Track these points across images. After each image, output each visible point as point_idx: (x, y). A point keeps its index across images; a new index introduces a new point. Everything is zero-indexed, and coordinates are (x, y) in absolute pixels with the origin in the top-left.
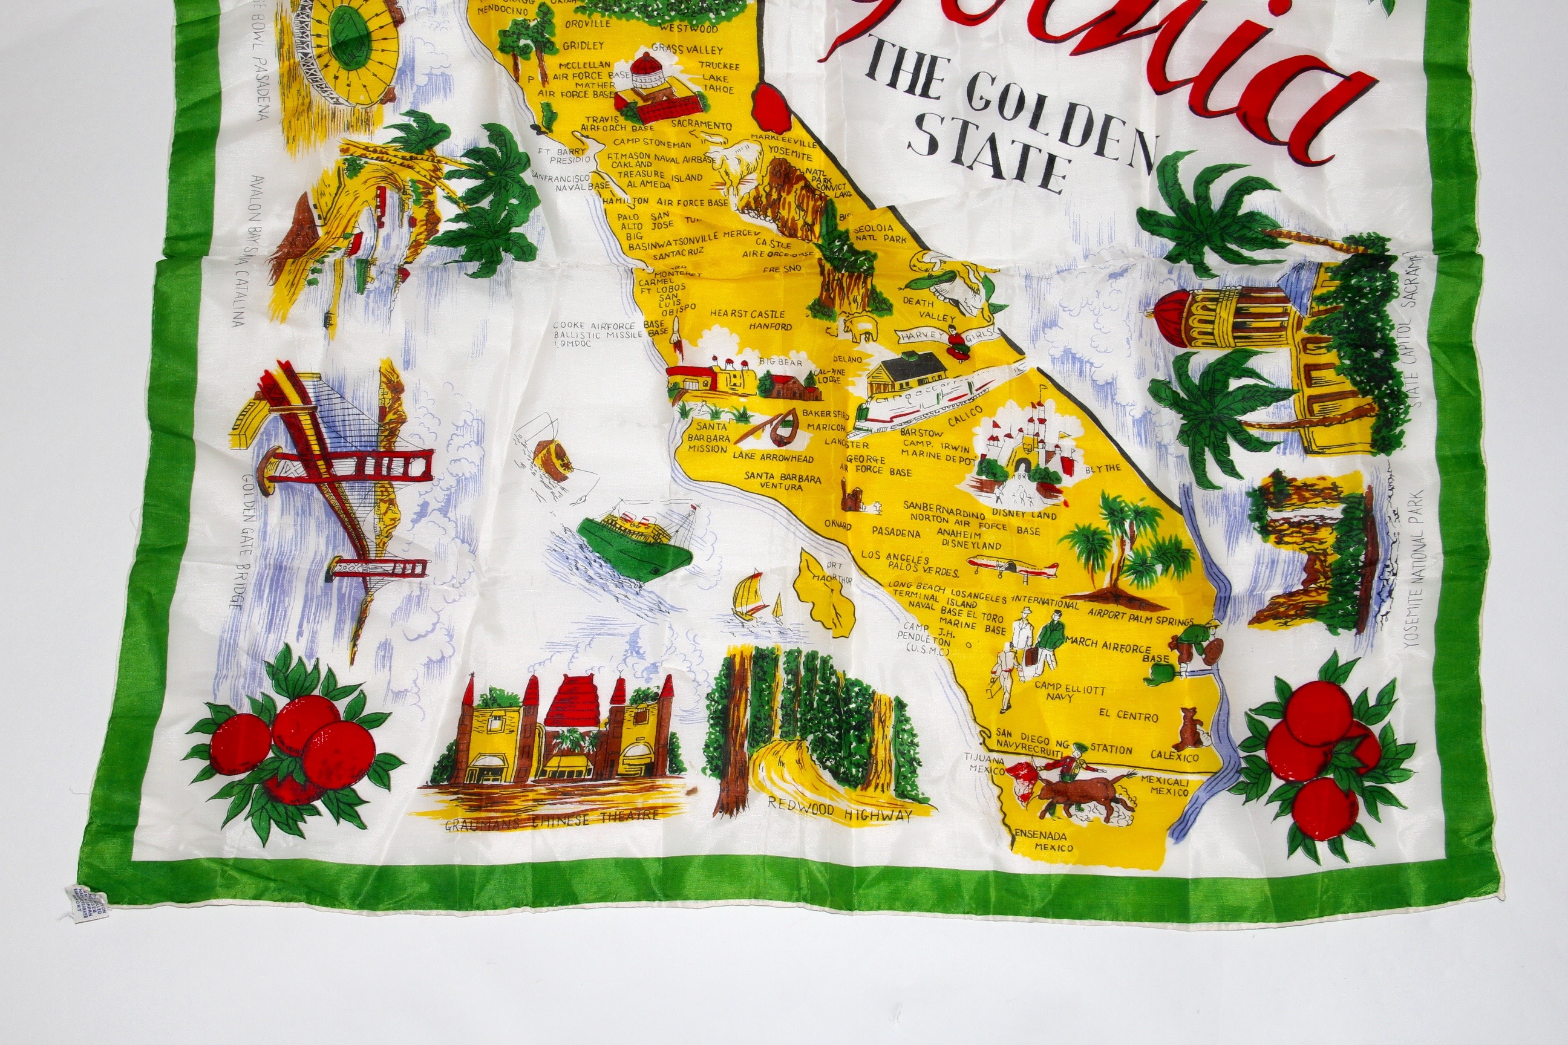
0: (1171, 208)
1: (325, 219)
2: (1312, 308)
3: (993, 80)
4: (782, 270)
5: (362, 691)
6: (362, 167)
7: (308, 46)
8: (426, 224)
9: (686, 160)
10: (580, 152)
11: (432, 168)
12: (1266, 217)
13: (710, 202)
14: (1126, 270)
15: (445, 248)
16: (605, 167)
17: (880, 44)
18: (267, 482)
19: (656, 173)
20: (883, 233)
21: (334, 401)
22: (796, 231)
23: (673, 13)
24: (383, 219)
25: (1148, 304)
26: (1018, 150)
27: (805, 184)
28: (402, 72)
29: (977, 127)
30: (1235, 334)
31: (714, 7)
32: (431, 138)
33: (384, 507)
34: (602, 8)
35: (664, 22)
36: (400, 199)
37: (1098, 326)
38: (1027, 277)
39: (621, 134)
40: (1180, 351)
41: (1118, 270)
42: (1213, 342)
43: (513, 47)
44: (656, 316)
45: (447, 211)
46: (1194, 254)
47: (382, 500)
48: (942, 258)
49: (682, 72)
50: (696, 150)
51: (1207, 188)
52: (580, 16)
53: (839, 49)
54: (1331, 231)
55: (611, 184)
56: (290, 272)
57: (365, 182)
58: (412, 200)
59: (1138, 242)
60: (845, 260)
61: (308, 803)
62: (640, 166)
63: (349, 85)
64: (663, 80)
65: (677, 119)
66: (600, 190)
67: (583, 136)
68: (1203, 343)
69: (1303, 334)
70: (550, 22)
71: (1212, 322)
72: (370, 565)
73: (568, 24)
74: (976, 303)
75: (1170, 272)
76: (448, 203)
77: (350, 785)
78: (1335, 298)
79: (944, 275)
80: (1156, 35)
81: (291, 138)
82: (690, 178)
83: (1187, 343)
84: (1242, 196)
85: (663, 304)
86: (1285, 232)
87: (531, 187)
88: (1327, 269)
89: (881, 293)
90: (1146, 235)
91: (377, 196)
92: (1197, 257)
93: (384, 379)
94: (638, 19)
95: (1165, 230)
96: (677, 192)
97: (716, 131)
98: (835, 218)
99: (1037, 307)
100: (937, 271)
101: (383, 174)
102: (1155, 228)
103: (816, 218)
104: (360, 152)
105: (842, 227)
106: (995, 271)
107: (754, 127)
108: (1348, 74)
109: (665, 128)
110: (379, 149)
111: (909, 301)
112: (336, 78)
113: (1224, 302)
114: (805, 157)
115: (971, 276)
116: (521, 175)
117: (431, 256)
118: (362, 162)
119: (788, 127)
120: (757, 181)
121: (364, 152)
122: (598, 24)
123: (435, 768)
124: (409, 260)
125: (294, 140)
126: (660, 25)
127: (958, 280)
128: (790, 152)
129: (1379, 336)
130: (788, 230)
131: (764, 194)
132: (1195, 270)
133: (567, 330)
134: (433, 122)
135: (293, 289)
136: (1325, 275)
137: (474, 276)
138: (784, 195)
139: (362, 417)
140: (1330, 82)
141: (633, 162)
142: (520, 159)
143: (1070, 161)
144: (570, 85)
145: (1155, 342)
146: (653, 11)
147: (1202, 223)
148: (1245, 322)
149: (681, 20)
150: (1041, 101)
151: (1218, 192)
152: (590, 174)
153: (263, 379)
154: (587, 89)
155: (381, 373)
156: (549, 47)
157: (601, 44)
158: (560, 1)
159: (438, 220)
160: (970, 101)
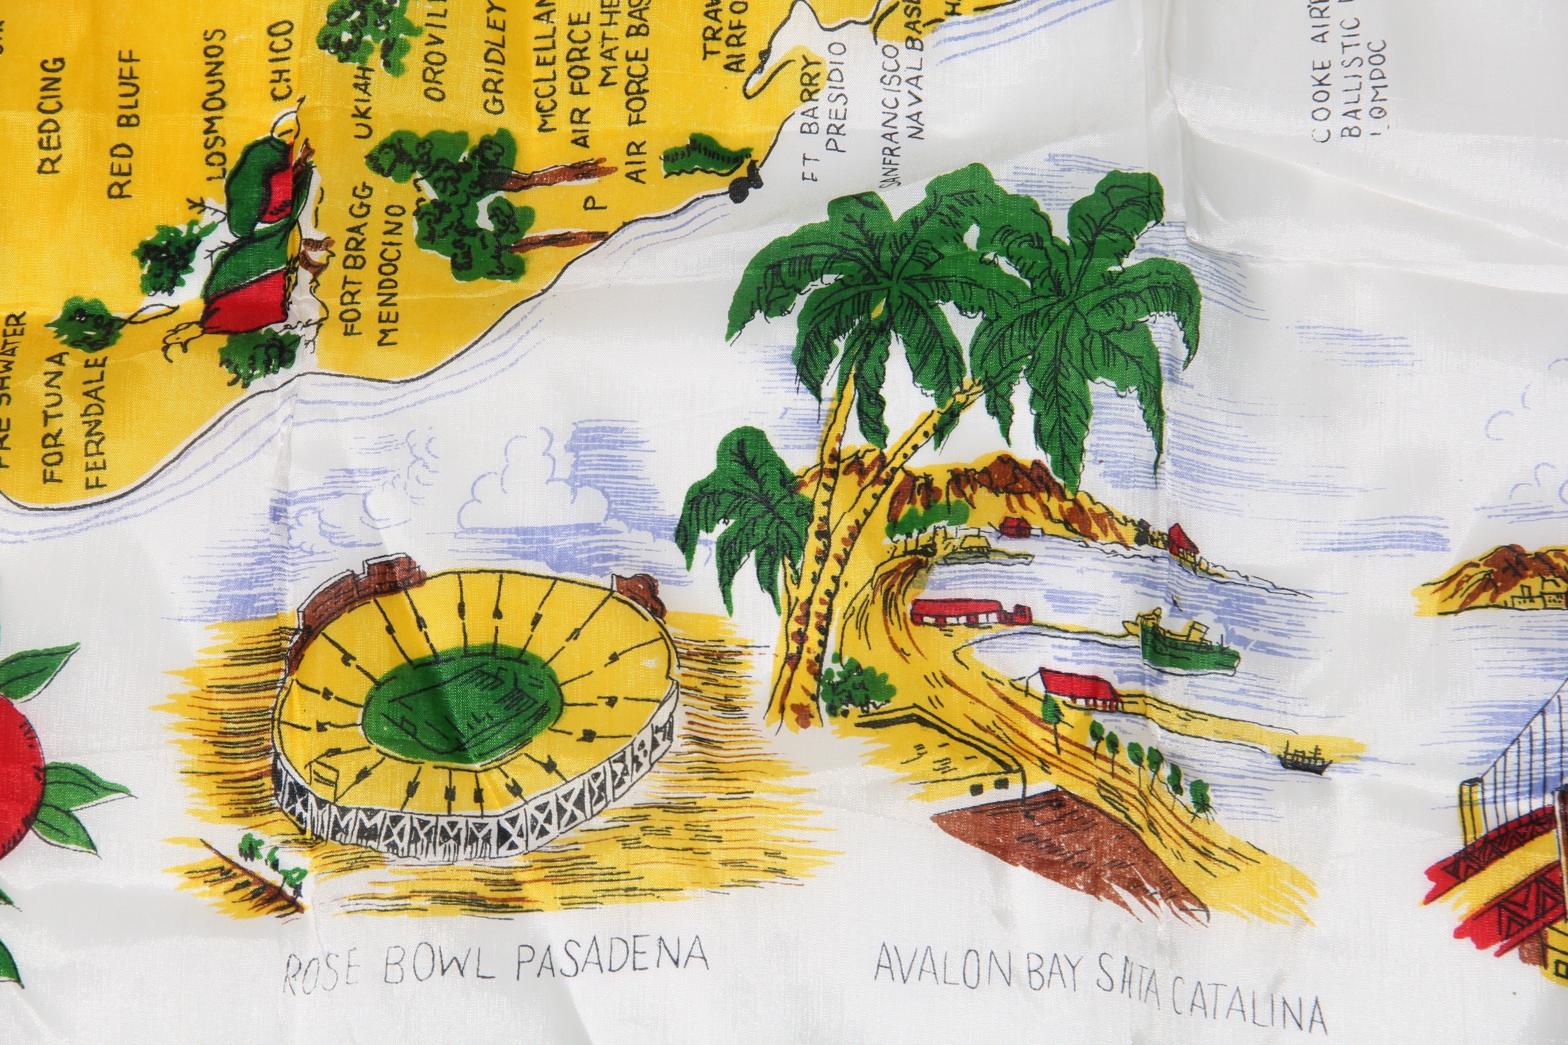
1: (1008, 770)
6: (855, 667)
7: (481, 827)
8: (1019, 494)
10: (812, 70)
11: (854, 477)
15: (1089, 442)
21: (1554, 734)
24: (1009, 608)
28: (565, 558)
32: (761, 484)
36: (947, 561)
43: (500, 248)
45: (976, 438)
52: (413, 61)
56: (1179, 856)
57: (901, 652)
58: (951, 530)
63: (612, 701)
66: (922, 21)
67: (760, 68)
70: (426, 144)
73: (434, 92)
76: (956, 436)
81: (770, 862)
87: (931, 190)
91: (940, 624)
93: (1484, 598)
101: (874, 609)
104: (803, 678)
110: (794, 627)
112: (589, 736)
116: (896, 215)
118: (837, 668)
121: (803, 665)
124: (1131, 534)
125: (775, 854)
133: (1337, 104)
134: (713, 476)
135: (1218, 854)
142: (849, 220)
144: (606, 103)
152: (882, 42)
153: (1482, 943)
154: (619, 55)
155: (1464, 608)
156: (497, 155)
157: (493, 7)
158: (364, 115)
159: (1005, 461)
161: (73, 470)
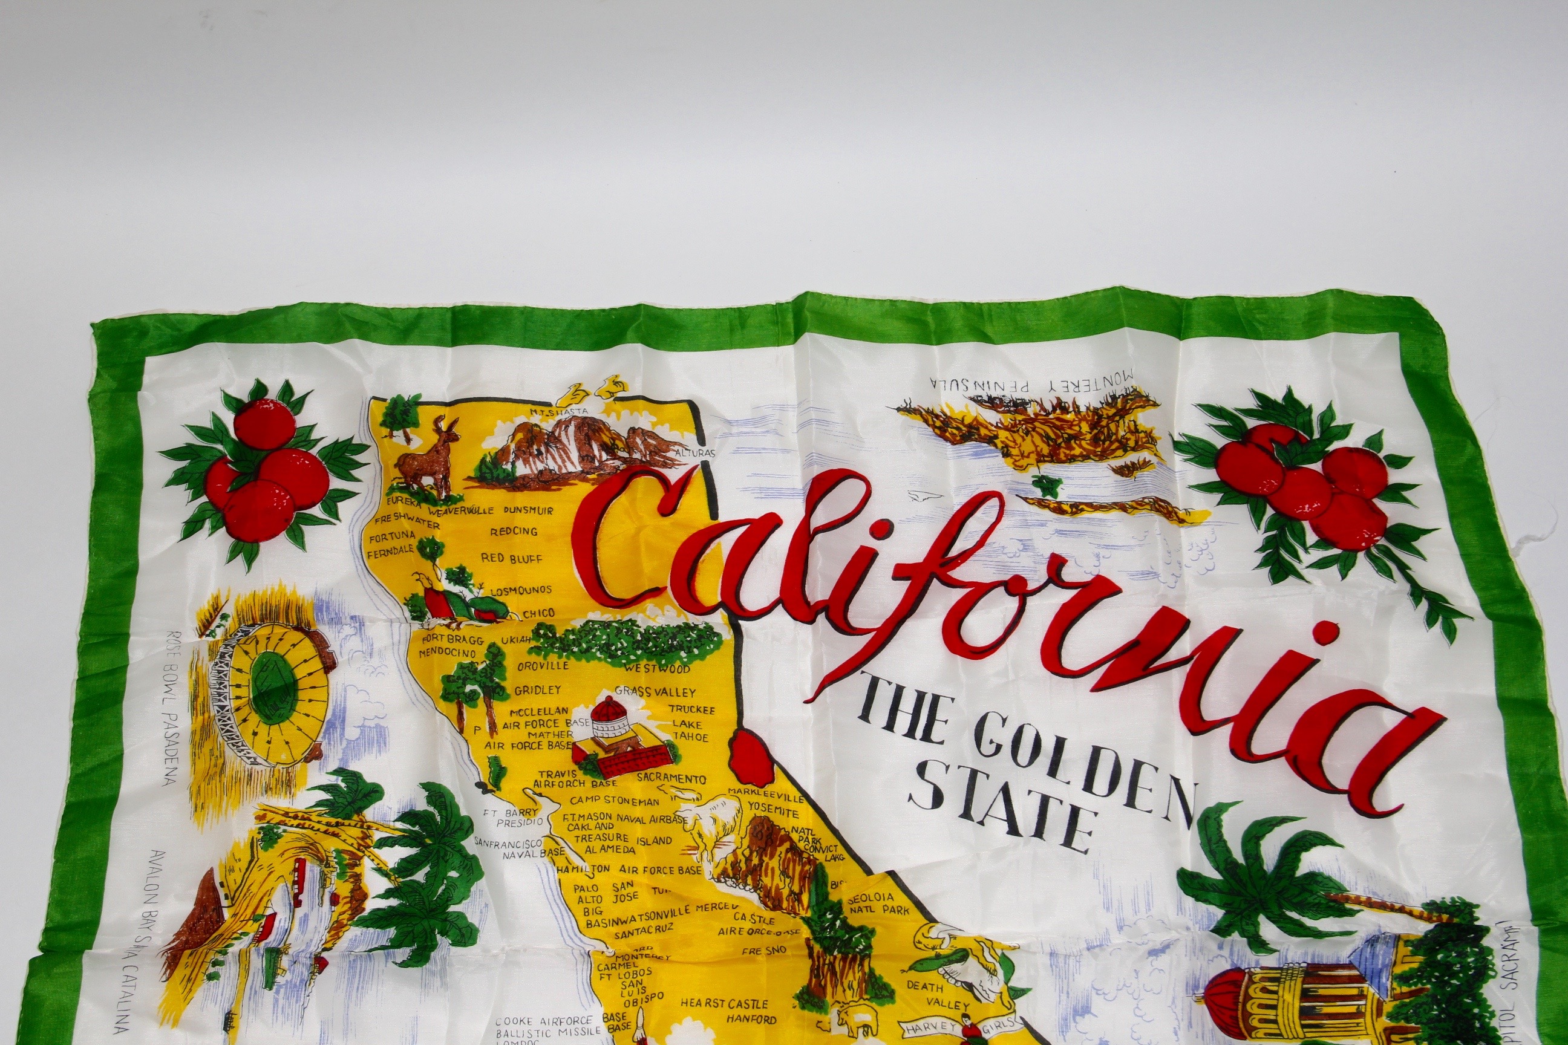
0: (1217, 869)
1: (232, 899)
2: (1393, 989)
3: (1004, 720)
4: (764, 951)
6: (279, 836)
7: (225, 698)
8: (350, 902)
9: (653, 820)
10: (532, 813)
11: (361, 835)
12: (1329, 879)
13: (681, 869)
14: (1168, 946)
15: (371, 930)
16: (560, 830)
17: (874, 682)
19: (619, 836)
20: (882, 903)
22: (780, 901)
23: (639, 652)
24: (301, 897)
25: (1196, 987)
26: (1035, 801)
27: (791, 846)
28: (331, 725)
29: (988, 776)
30: (1303, 1022)
31: (685, 644)
32: (359, 800)
34: (559, 648)
35: (630, 662)
36: (322, 873)
37: (1138, 1012)
38: (1052, 954)
39: (578, 791)
41: (1158, 946)
42: (1277, 1031)
43: (458, 694)
44: (617, 1008)
45: (375, 884)
46: (1247, 924)
48: (951, 932)
49: (649, 718)
50: (665, 808)
51: (1258, 845)
52: (534, 658)
53: (827, 690)
54: (1407, 894)
55: (567, 850)
56: (187, 966)
57: (283, 854)
58: (335, 873)
59: (1180, 909)
60: (838, 938)
62: (601, 829)
63: (269, 742)
64: (627, 728)
65: (643, 772)
66: (554, 857)
67: (535, 794)
68: (1265, 1034)
69: (1385, 1022)
70: (500, 665)
71: (1274, 1007)
73: (521, 667)
74: (994, 986)
75: (1220, 947)
76: (377, 876)
78: (1420, 978)
79: (954, 953)
80: (1188, 668)
81: (200, 805)
82: (658, 841)
83: (1246, 1034)
84: (1299, 853)
85: (625, 992)
86: (1353, 897)
87: (474, 857)
88: (1407, 942)
89: (881, 977)
90: (1189, 901)
91: (295, 870)
92: (1251, 928)
94: (599, 659)
95: (1212, 896)
96: (643, 858)
97: (688, 785)
98: (827, 886)
99: (1065, 992)
100: (946, 949)
101: (303, 844)
102: (1199, 892)
103: (804, 885)
104: (278, 819)
105: (834, 897)
106: (1014, 948)
107: (732, 781)
108: (1410, 710)
109: (630, 784)
110: (300, 815)
111: (915, 986)
112: (255, 734)
113: (1288, 983)
114: (791, 813)
115: (986, 954)
116: (463, 843)
117: (354, 941)
118: (280, 831)
119: (771, 780)
120: (736, 843)
121: (283, 818)
122: (555, 666)
124: (328, 945)
125: (203, 808)
126: (625, 665)
127: (971, 960)
128: (773, 808)
129: (1477, 1025)
130: (772, 900)
131: (743, 860)
132: (1250, 945)
133: (511, 1028)
134: (364, 781)
135: (189, 985)
136: (1405, 950)
137: (403, 964)
138: (766, 859)
140: (1390, 720)
141: (592, 824)
142: (462, 824)
143: (1096, 814)
144: (521, 735)
145: (1208, 1035)
146: (617, 650)
147: (1254, 886)
148: (1314, 1007)
149: (649, 660)
150: (1060, 743)
151: (1271, 848)
152: (543, 839)
154: (541, 739)
156: (498, 693)
157: (558, 688)
158: (511, 641)
159: (365, 896)
160: (978, 744)
161: (375, 546)
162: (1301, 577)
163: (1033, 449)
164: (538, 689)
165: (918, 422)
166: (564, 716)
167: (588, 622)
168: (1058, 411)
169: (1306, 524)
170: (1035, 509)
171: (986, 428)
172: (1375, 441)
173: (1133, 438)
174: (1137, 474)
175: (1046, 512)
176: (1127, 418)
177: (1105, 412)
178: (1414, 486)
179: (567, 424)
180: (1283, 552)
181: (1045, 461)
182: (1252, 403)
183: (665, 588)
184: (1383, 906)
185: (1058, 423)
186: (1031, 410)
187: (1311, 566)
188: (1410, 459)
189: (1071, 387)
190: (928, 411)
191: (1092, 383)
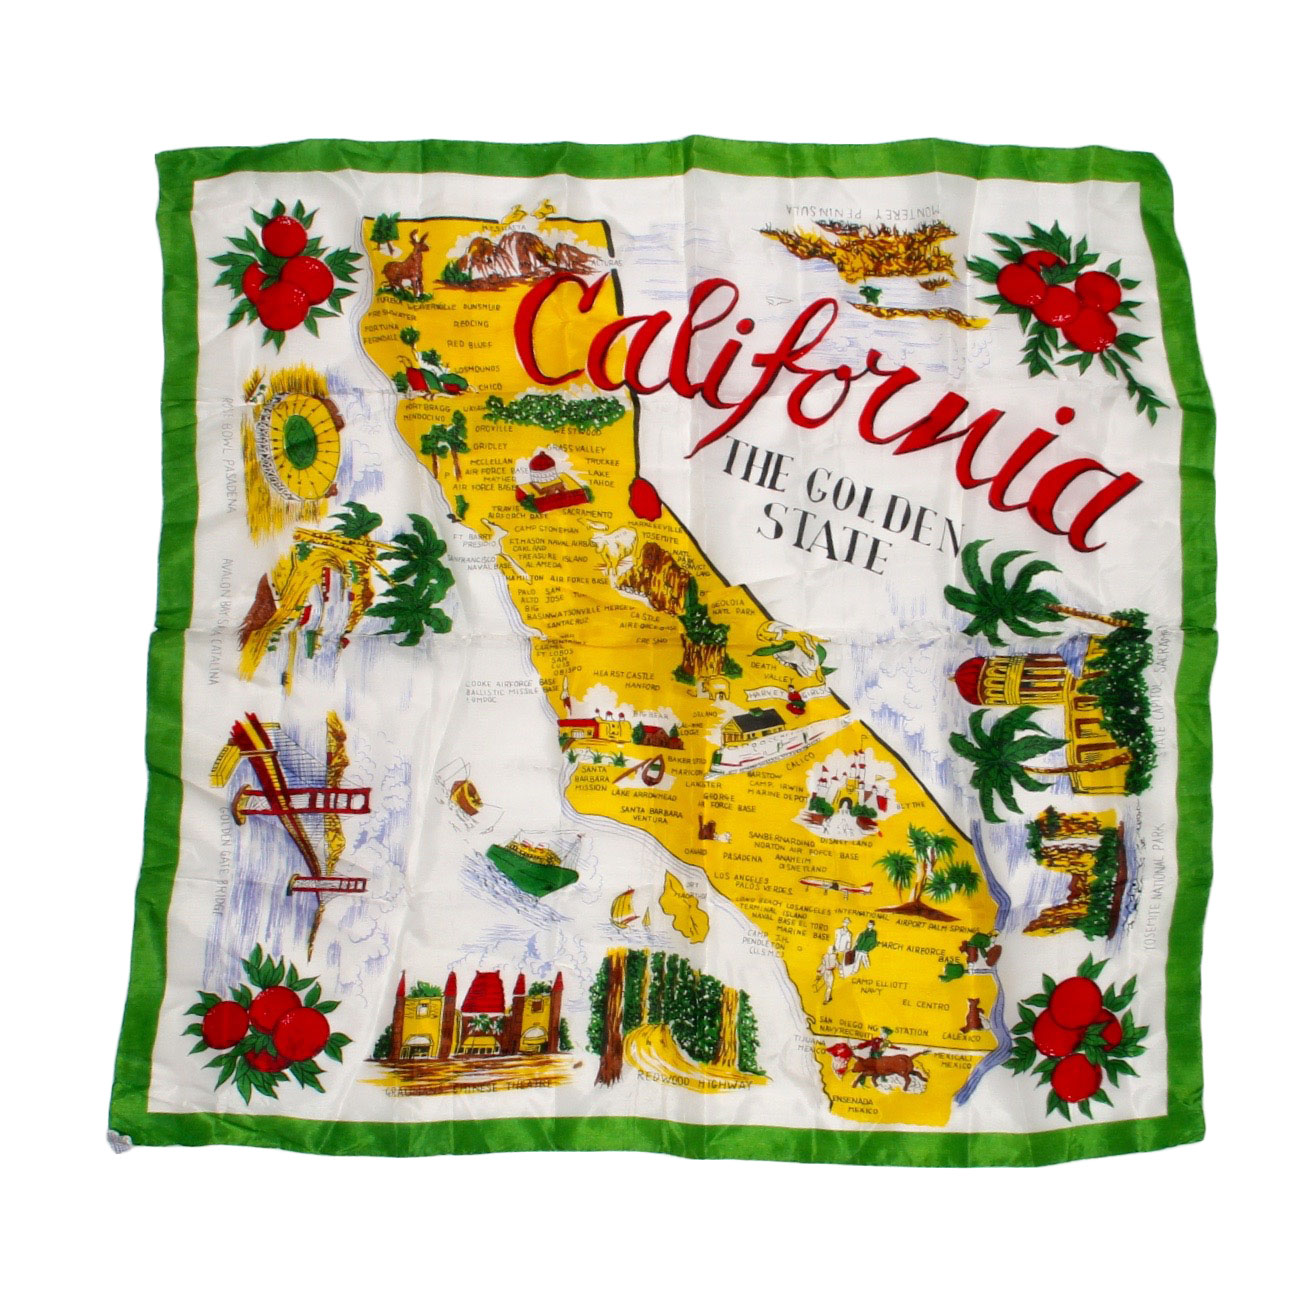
0: (972, 586)
1: (281, 595)
2: (1084, 671)
3: (829, 475)
4: (651, 641)
5: (317, 984)
6: (310, 551)
7: (267, 449)
8: (362, 598)
9: (574, 544)
10: (488, 537)
11: (367, 551)
12: (1049, 594)
13: (594, 580)
14: (932, 642)
15: (377, 618)
16: (508, 550)
17: (736, 444)
18: (238, 814)
19: (550, 555)
20: (736, 606)
21: (291, 747)
22: (664, 603)
23: (564, 419)
24: (328, 595)
25: (950, 670)
26: (848, 535)
27: (672, 564)
28: (343, 470)
29: (815, 516)
30: (1021, 693)
31: (598, 414)
32: (365, 525)
33: (332, 834)
34: (506, 415)
35: (557, 426)
36: (342, 577)
37: (910, 685)
38: (853, 645)
39: (521, 522)
40: (976, 708)
41: (926, 642)
42: (1003, 699)
43: (433, 448)
44: (549, 676)
45: (379, 587)
46: (990, 626)
47: (330, 829)
48: (784, 628)
49: (572, 468)
50: (583, 536)
51: (1002, 570)
52: (487, 422)
53: (702, 451)
54: (1101, 606)
55: (513, 564)
56: (254, 641)
57: (313, 564)
58: (351, 579)
59: (945, 614)
60: (703, 633)
61: (279, 1071)
62: (537, 550)
63: (300, 483)
64: (556, 476)
65: (567, 509)
66: (504, 569)
67: (490, 523)
68: (995, 701)
69: (1076, 694)
70: (463, 427)
71: (1002, 683)
72: (322, 882)
73: (478, 429)
74: (811, 667)
75: (969, 643)
76: (380, 580)
77: (311, 1057)
78: (1103, 664)
79: (785, 644)
80: (964, 438)
81: (254, 528)
82: (578, 559)
83: (981, 701)
84: (1030, 576)
85: (555, 665)
86: (1064, 607)
87: (448, 570)
88: (1097, 640)
89: (732, 660)
90: (952, 608)
91: (323, 575)
92: (992, 629)
93: (330, 730)
94: (535, 424)
95: (967, 605)
96: (567, 570)
97: (599, 519)
98: (697, 594)
99: (861, 670)
100: (779, 640)
101: (327, 557)
102: (959, 602)
103: (681, 592)
104: (309, 538)
105: (702, 602)
106: (827, 641)
107: (630, 515)
108: (1119, 474)
109: (558, 517)
110: (324, 535)
111: (756, 665)
112: (289, 477)
113: (1014, 666)
114: (673, 541)
115: (807, 645)
116: (440, 559)
117: (366, 627)
118: (311, 547)
119: (659, 515)
120: (633, 563)
121: (312, 538)
122: (503, 430)
123: (376, 1045)
124: (348, 629)
125: (256, 529)
126: (554, 428)
127: (796, 648)
128: (660, 536)
129: (1136, 695)
130: (658, 603)
131: (638, 574)
132: (990, 640)
133: (476, 688)
134: (368, 512)
135: (257, 653)
136: (1094, 645)
137: (401, 644)
138: (654, 574)
139: (313, 761)
140: (1102, 481)
141: (531, 546)
142: (438, 546)
143: (891, 545)
144: (479, 479)
145: (955, 702)
146: (548, 417)
147: (997, 599)
148: (1029, 683)
149: (571, 425)
150: (869, 492)
151: (1011, 573)
152: (496, 557)
153: (234, 728)
154: (493, 482)
155: (328, 724)
156: (462, 447)
157: (505, 445)
158: (471, 409)
159: (371, 595)
160: (810, 494)
161: (369, 334)
162: (1051, 372)
163: (861, 265)
164: (491, 446)
165: (776, 242)
166: (510, 465)
167: (526, 397)
168: (882, 234)
169: (1059, 331)
170: (860, 312)
171: (828, 247)
172: (1115, 267)
173: (936, 260)
174: (937, 289)
175: (869, 315)
176: (934, 244)
177: (917, 237)
178: (1139, 304)
179: (510, 238)
180: (1041, 352)
181: (870, 275)
182: (1028, 233)
183: (583, 370)
184: (1083, 615)
185: (882, 245)
186: (862, 233)
187: (1060, 363)
188: (1138, 283)
189: (893, 215)
190: (783, 233)
191: (909, 212)
